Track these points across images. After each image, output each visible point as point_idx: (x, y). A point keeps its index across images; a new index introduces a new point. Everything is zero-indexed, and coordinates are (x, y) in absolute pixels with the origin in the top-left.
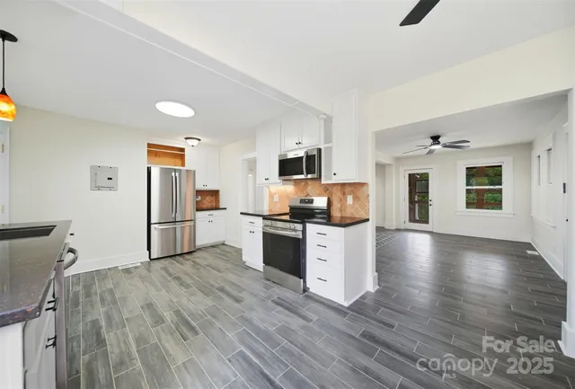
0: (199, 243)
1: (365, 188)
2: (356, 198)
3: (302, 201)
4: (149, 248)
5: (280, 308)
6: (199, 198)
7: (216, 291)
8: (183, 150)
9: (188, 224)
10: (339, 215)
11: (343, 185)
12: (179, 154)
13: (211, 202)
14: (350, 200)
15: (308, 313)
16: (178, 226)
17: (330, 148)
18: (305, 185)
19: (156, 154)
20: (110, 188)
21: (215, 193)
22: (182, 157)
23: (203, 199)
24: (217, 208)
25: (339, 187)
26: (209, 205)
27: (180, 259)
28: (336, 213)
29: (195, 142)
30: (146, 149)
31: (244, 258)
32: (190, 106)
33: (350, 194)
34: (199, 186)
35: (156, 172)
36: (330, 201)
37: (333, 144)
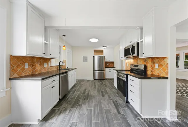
1: (165, 60)
2: (160, 65)
3: (134, 66)
5: (113, 104)
7: (100, 92)
8: (103, 50)
10: (151, 73)
13: (112, 65)
14: (157, 66)
15: (122, 111)
16: (102, 72)
17: (142, 41)
18: (137, 59)
20: (86, 61)
22: (103, 52)
23: (109, 64)
24: (113, 67)
25: (150, 60)
26: (111, 66)
28: (149, 72)
29: (105, 48)
30: (93, 51)
32: (98, 39)
33: (157, 63)
35: (96, 57)
36: (146, 67)
37: (143, 40)
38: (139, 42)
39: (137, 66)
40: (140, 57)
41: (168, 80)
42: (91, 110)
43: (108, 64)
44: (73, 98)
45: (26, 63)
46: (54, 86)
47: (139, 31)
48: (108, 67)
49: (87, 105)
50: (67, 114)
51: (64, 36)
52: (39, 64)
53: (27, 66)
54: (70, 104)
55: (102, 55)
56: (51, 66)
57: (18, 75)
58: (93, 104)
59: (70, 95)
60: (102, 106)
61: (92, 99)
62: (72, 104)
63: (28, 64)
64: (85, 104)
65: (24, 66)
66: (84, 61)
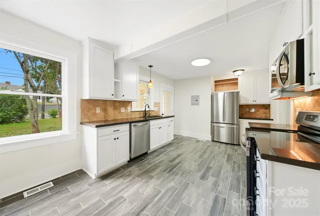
3: (307, 117)
7: (205, 167)
8: (237, 79)
12: (234, 82)
13: (265, 113)
20: (197, 105)
22: (237, 84)
23: (257, 111)
24: (269, 119)
26: (263, 116)
29: (240, 73)
32: (207, 58)
42: (160, 192)
43: (253, 110)
44: (150, 163)
45: (97, 107)
46: (118, 138)
48: (254, 116)
49: (158, 182)
50: (125, 182)
51: (151, 66)
52: (112, 108)
53: (98, 110)
54: (140, 170)
55: (235, 90)
56: (131, 112)
57: (89, 120)
58: (172, 184)
59: (151, 156)
60: (184, 195)
61: (176, 175)
62: (143, 171)
63: (99, 108)
64: (158, 178)
65: (96, 110)
66: (193, 104)
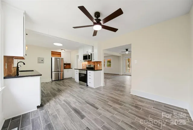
0: (65, 77)
1: (101, 63)
2: (100, 65)
3: (89, 66)
4: (52, 78)
6: (65, 66)
8: (60, 53)
9: (62, 72)
11: (97, 62)
14: (98, 65)
16: (59, 72)
18: (90, 62)
19: (54, 54)
20: (42, 63)
21: (69, 64)
22: (60, 55)
24: (70, 68)
25: (96, 62)
26: (68, 67)
27: (59, 81)
28: (96, 68)
30: (51, 53)
31: (75, 80)
32: (61, 44)
34: (65, 62)
35: (53, 59)
36: (94, 66)
37: (94, 53)
38: (92, 53)
39: (90, 66)
40: (92, 61)
41: (102, 71)
47: (92, 47)
48: (65, 68)
55: (59, 57)
66: (39, 63)
